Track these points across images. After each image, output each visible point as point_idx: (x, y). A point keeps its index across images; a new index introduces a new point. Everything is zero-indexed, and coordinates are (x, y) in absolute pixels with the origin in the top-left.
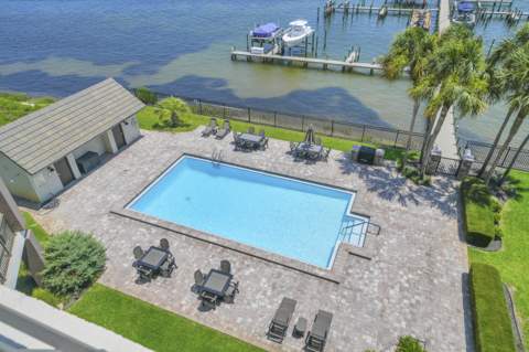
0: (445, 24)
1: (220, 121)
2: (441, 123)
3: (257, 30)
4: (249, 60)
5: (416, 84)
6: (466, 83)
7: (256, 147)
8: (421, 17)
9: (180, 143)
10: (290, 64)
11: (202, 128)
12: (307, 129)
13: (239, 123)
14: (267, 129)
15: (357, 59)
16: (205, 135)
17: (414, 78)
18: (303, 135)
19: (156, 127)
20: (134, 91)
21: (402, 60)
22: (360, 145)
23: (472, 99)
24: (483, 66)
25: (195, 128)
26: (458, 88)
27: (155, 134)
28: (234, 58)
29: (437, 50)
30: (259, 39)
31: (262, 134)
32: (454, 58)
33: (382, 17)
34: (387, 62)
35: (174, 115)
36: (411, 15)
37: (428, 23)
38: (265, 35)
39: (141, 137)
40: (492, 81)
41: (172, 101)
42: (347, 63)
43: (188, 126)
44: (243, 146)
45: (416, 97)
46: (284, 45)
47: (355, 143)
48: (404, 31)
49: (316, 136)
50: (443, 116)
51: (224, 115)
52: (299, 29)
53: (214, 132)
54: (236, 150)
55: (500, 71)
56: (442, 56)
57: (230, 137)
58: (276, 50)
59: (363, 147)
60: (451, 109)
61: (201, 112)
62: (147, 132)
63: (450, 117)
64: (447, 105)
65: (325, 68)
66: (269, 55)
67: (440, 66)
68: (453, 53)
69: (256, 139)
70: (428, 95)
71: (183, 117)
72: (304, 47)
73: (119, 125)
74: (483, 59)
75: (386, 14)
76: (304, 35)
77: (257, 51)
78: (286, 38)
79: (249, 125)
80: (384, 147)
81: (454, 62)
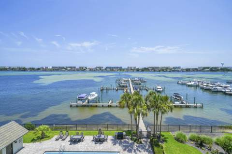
0: (133, 92)
1: (64, 132)
2: (139, 120)
3: (80, 96)
4: (77, 106)
5: (129, 109)
6: (142, 107)
7: (79, 141)
8: (127, 90)
9: (44, 146)
10: (91, 106)
11: (56, 137)
12: (99, 129)
13: (73, 131)
14: (84, 132)
15: (112, 103)
16: (57, 140)
17: (128, 107)
18: (98, 132)
19: (33, 140)
20: (25, 125)
21: (124, 102)
22: (117, 132)
23: (145, 112)
24: (144, 102)
25: (52, 137)
26: (140, 109)
27: (31, 145)
28: (71, 106)
29: (132, 99)
30: (81, 99)
31: (82, 134)
32: (137, 101)
33: (117, 90)
34: (120, 103)
35: (43, 133)
36: (124, 89)
37: (128, 91)
38: (82, 97)
39: (23, 147)
40: (148, 106)
41: (42, 127)
42: (109, 104)
43: (49, 137)
44: (74, 141)
45: (131, 113)
46: (89, 100)
47: (116, 131)
48: (123, 94)
49: (102, 131)
50: (139, 118)
51: (66, 129)
52: (93, 95)
53: (61, 138)
54: (71, 144)
55: (149, 103)
56: (134, 100)
57: (68, 139)
58: (86, 102)
59: (118, 133)
60: (140, 115)
61: (56, 129)
62: (27, 144)
63: (141, 117)
64: (139, 114)
65: (103, 106)
66: (84, 104)
67: (134, 103)
68: (136, 99)
69: (79, 137)
70: (133, 112)
71: (47, 134)
73: (11, 145)
74: (144, 100)
75: (118, 89)
76: (95, 97)
77: (80, 103)
78: (89, 98)
79: (77, 131)
80: (125, 131)
81: (137, 102)
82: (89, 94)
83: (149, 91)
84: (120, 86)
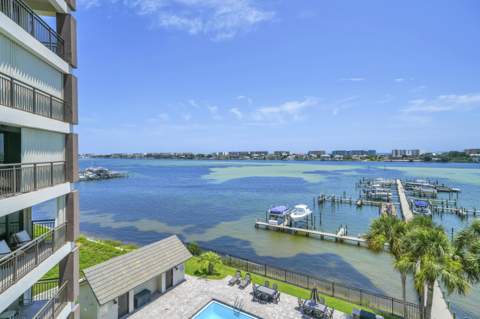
0: (409, 215)
1: (244, 273)
2: (431, 296)
3: (273, 210)
4: (267, 228)
5: (398, 259)
6: (441, 262)
7: (270, 299)
8: (389, 208)
9: (211, 289)
10: (296, 233)
11: (229, 278)
12: (312, 287)
13: (258, 276)
14: (280, 284)
15: (346, 234)
16: (231, 284)
17: (395, 253)
18: (309, 292)
19: (196, 273)
20: (187, 245)
21: (381, 238)
22: (360, 308)
23: (454, 279)
24: (452, 250)
25: (224, 277)
26: (437, 266)
27: (194, 279)
28: (257, 226)
29: (408, 234)
30: (275, 215)
31: (275, 288)
33: (360, 206)
34: (369, 238)
35: (210, 265)
36: (380, 206)
37: (395, 211)
38: (279, 213)
39: (184, 280)
40: (464, 262)
41: (210, 254)
42: (338, 235)
43: (218, 275)
44: (261, 298)
45: (402, 270)
46: (291, 220)
47: (357, 307)
48: (378, 218)
49: (320, 295)
50: (431, 290)
51: (246, 268)
52: (301, 210)
53: (238, 282)
54: (254, 300)
55: (470, 257)
56: (413, 239)
57: (250, 288)
58: (286, 223)
59: (362, 311)
60: (436, 283)
61: (230, 264)
62: (189, 277)
63: (438, 292)
64: (431, 280)
65: (322, 238)
66: (281, 226)
67: (414, 245)
68: (421, 237)
69: (270, 292)
70: (411, 270)
71: (216, 268)
72: (305, 222)
73: (171, 271)
74: (449, 243)
75: (362, 204)
76: (304, 215)
77: (273, 223)
78: (293, 216)
79: (266, 279)
80: (382, 313)
81: (425, 244)
82: (291, 207)
83: (471, 221)
84: (369, 198)
